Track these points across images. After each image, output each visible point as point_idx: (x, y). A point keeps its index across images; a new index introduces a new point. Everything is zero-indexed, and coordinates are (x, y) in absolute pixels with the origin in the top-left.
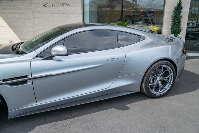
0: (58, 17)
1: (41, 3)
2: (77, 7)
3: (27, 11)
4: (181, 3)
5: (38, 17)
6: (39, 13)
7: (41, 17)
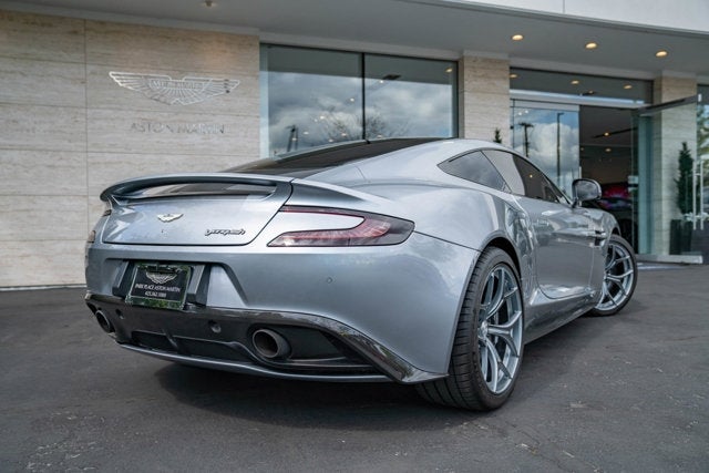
0: (184, 164)
1: (123, 119)
2: (245, 137)
3: (66, 143)
5: (108, 164)
6: (113, 150)
7: (121, 162)
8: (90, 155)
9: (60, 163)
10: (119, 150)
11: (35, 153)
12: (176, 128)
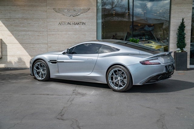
0: (74, 34)
1: (57, 22)
2: (92, 25)
3: (42, 29)
4: (184, 23)
5: (53, 35)
6: (54, 31)
7: (56, 34)
8: (48, 32)
9: (40, 35)
11: (34, 32)
12: (71, 24)
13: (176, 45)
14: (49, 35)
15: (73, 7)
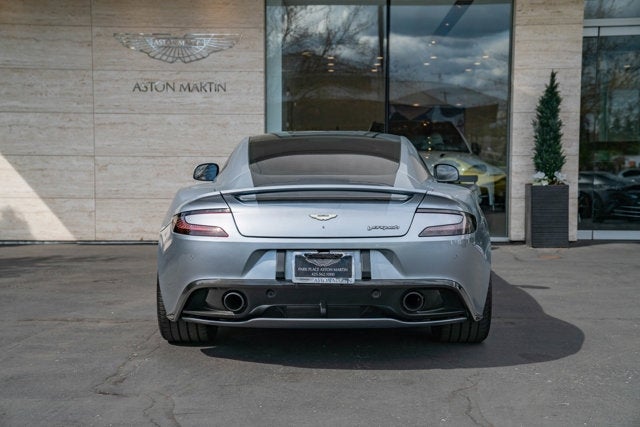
0: (186, 123)
1: (127, 80)
2: (248, 94)
3: (75, 105)
4: (556, 87)
5: (113, 124)
6: (118, 111)
7: (125, 123)
8: (96, 116)
9: (70, 125)
10: (124, 111)
11: (48, 115)
12: (177, 87)
13: (532, 162)
14: (99, 125)
15: (183, 29)
